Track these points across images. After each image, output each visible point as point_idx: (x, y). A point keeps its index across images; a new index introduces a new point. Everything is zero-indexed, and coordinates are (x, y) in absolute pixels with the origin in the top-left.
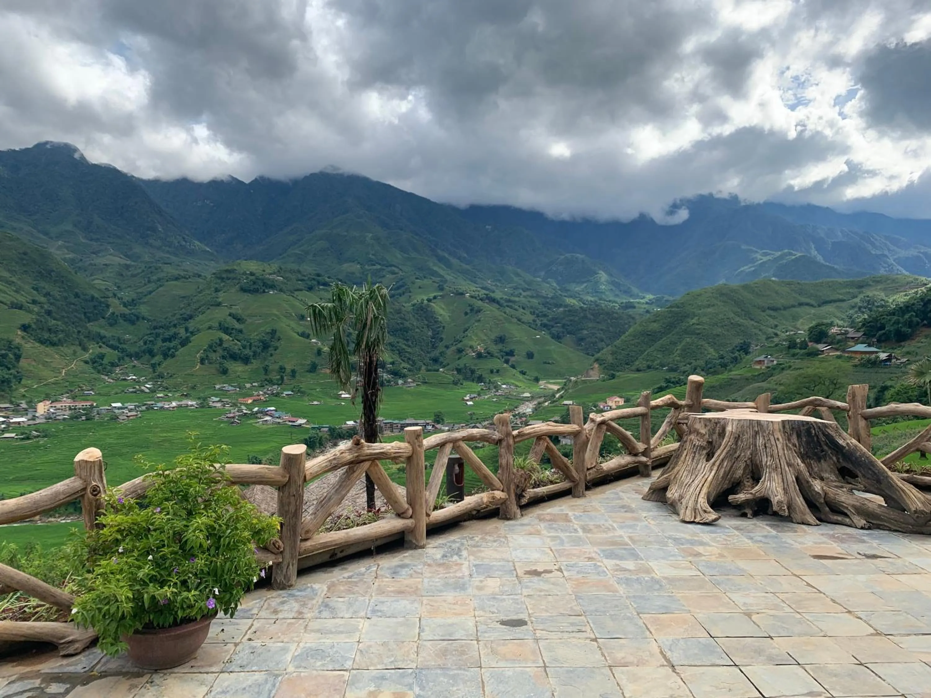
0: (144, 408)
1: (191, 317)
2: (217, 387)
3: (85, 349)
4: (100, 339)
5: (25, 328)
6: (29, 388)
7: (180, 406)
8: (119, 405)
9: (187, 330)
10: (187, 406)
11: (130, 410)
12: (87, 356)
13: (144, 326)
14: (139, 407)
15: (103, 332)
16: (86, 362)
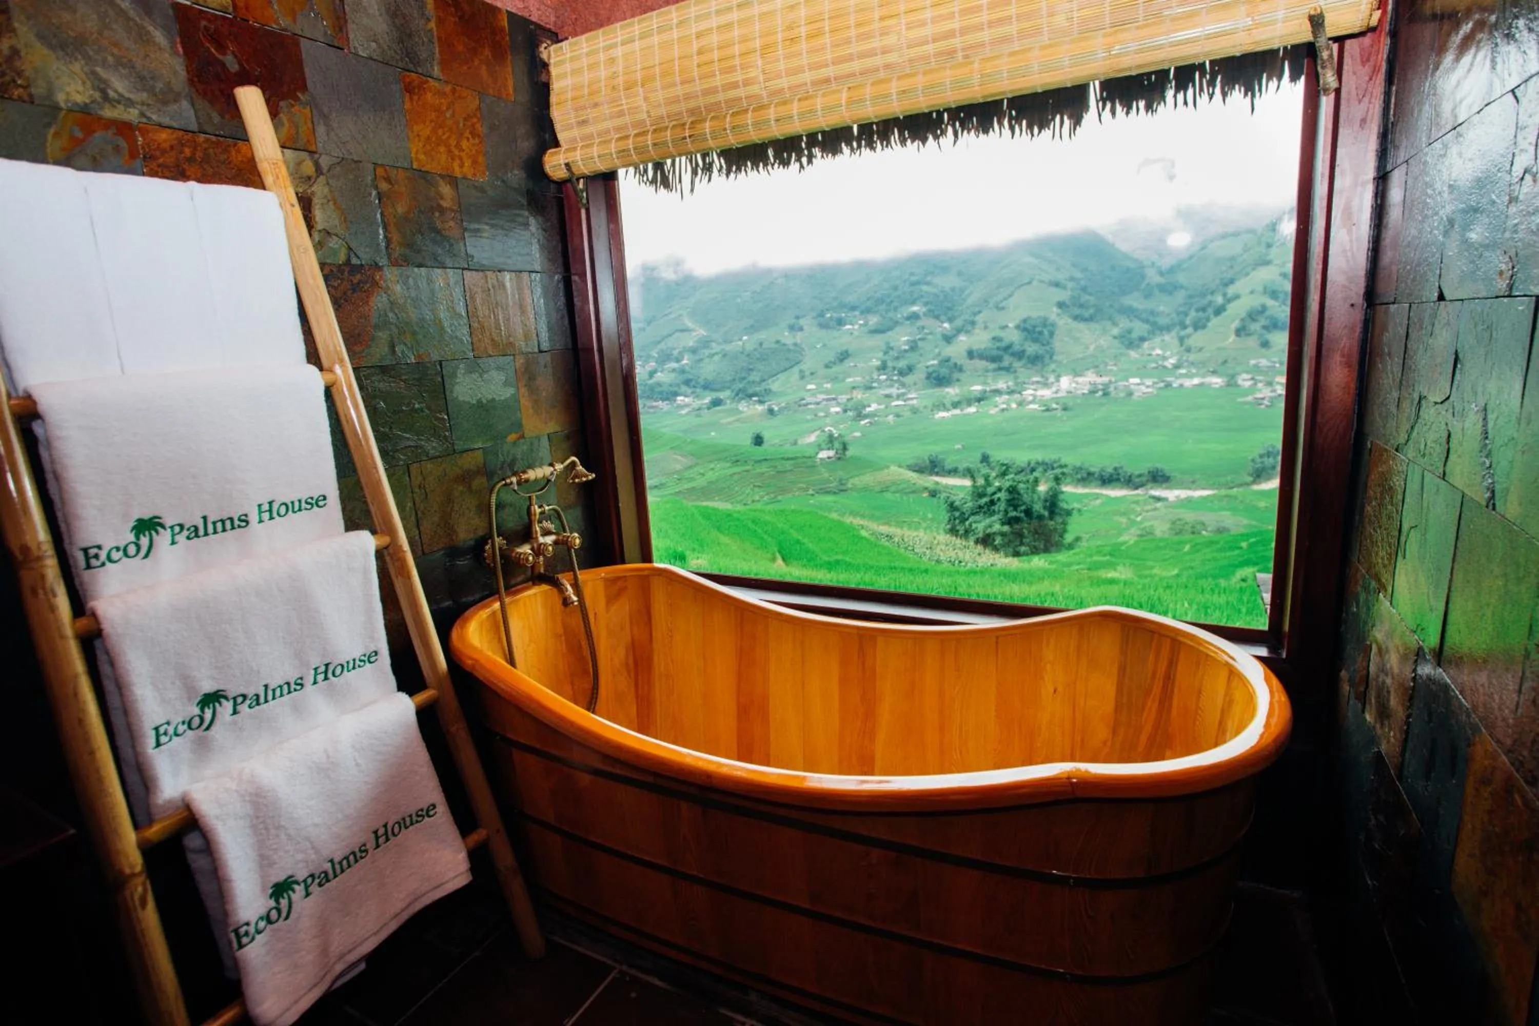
0: (1162, 385)
1: (1232, 281)
2: (1253, 362)
3: (1115, 324)
4: (1130, 312)
5: (1061, 305)
6: (1059, 363)
7: (1201, 385)
8: (1137, 380)
9: (1225, 295)
10: (1210, 384)
11: (1148, 387)
12: (1115, 331)
13: (1180, 296)
14: (1156, 383)
15: (1135, 305)
16: (1115, 338)
